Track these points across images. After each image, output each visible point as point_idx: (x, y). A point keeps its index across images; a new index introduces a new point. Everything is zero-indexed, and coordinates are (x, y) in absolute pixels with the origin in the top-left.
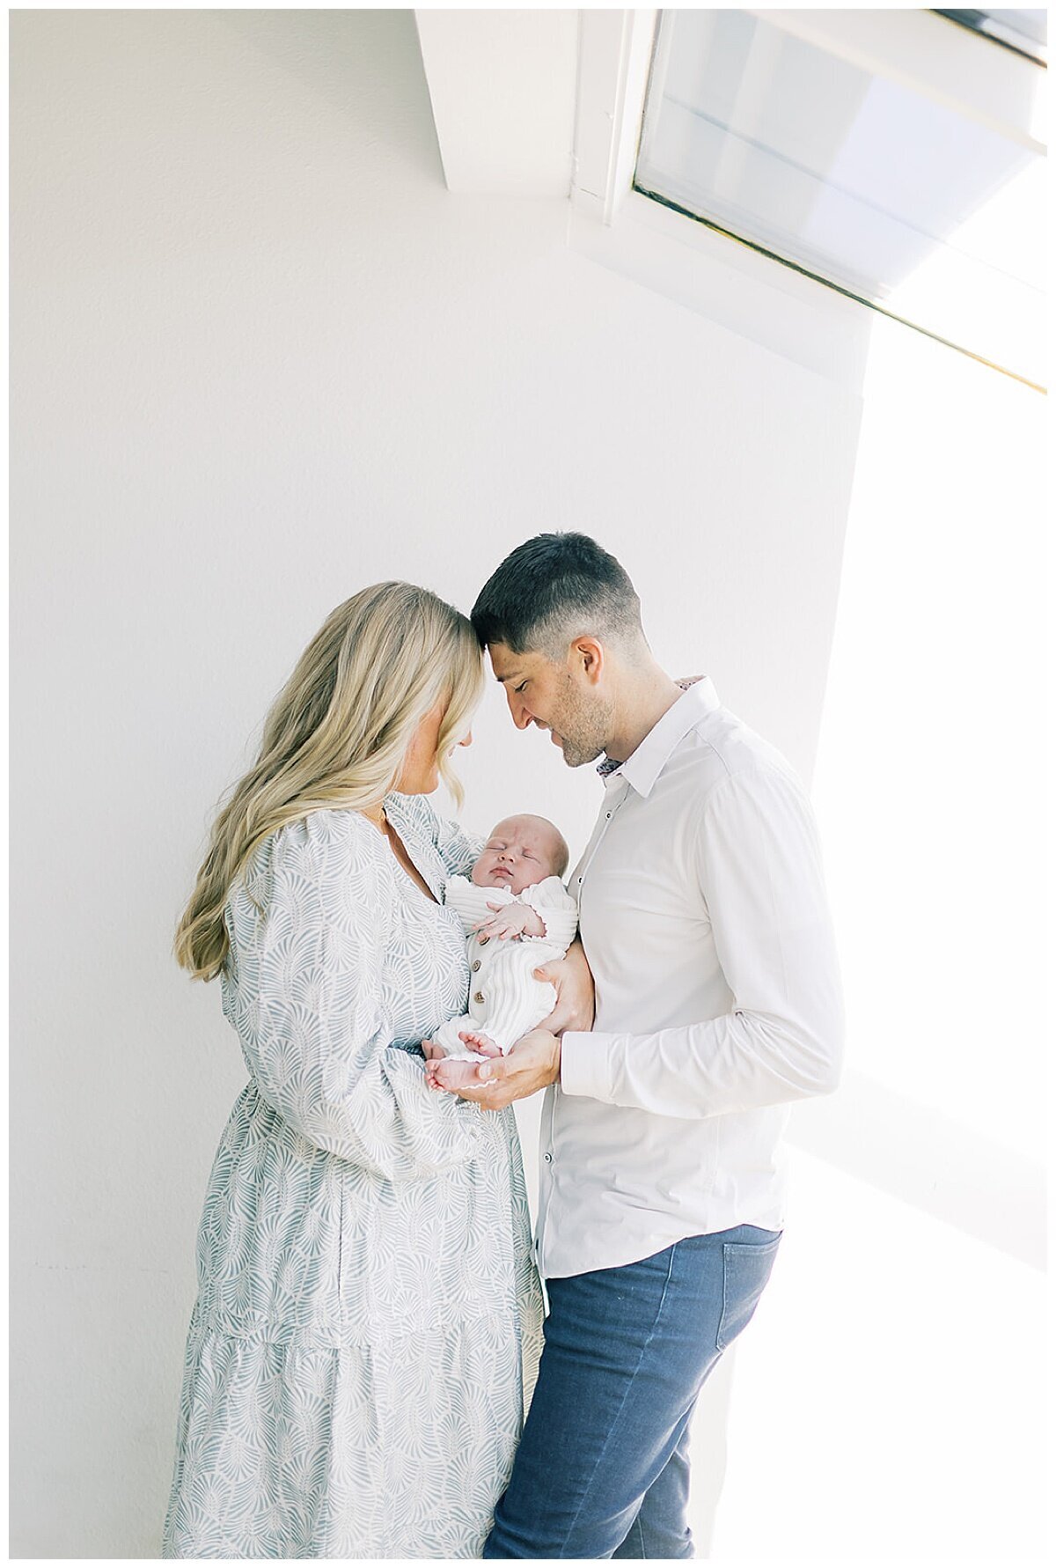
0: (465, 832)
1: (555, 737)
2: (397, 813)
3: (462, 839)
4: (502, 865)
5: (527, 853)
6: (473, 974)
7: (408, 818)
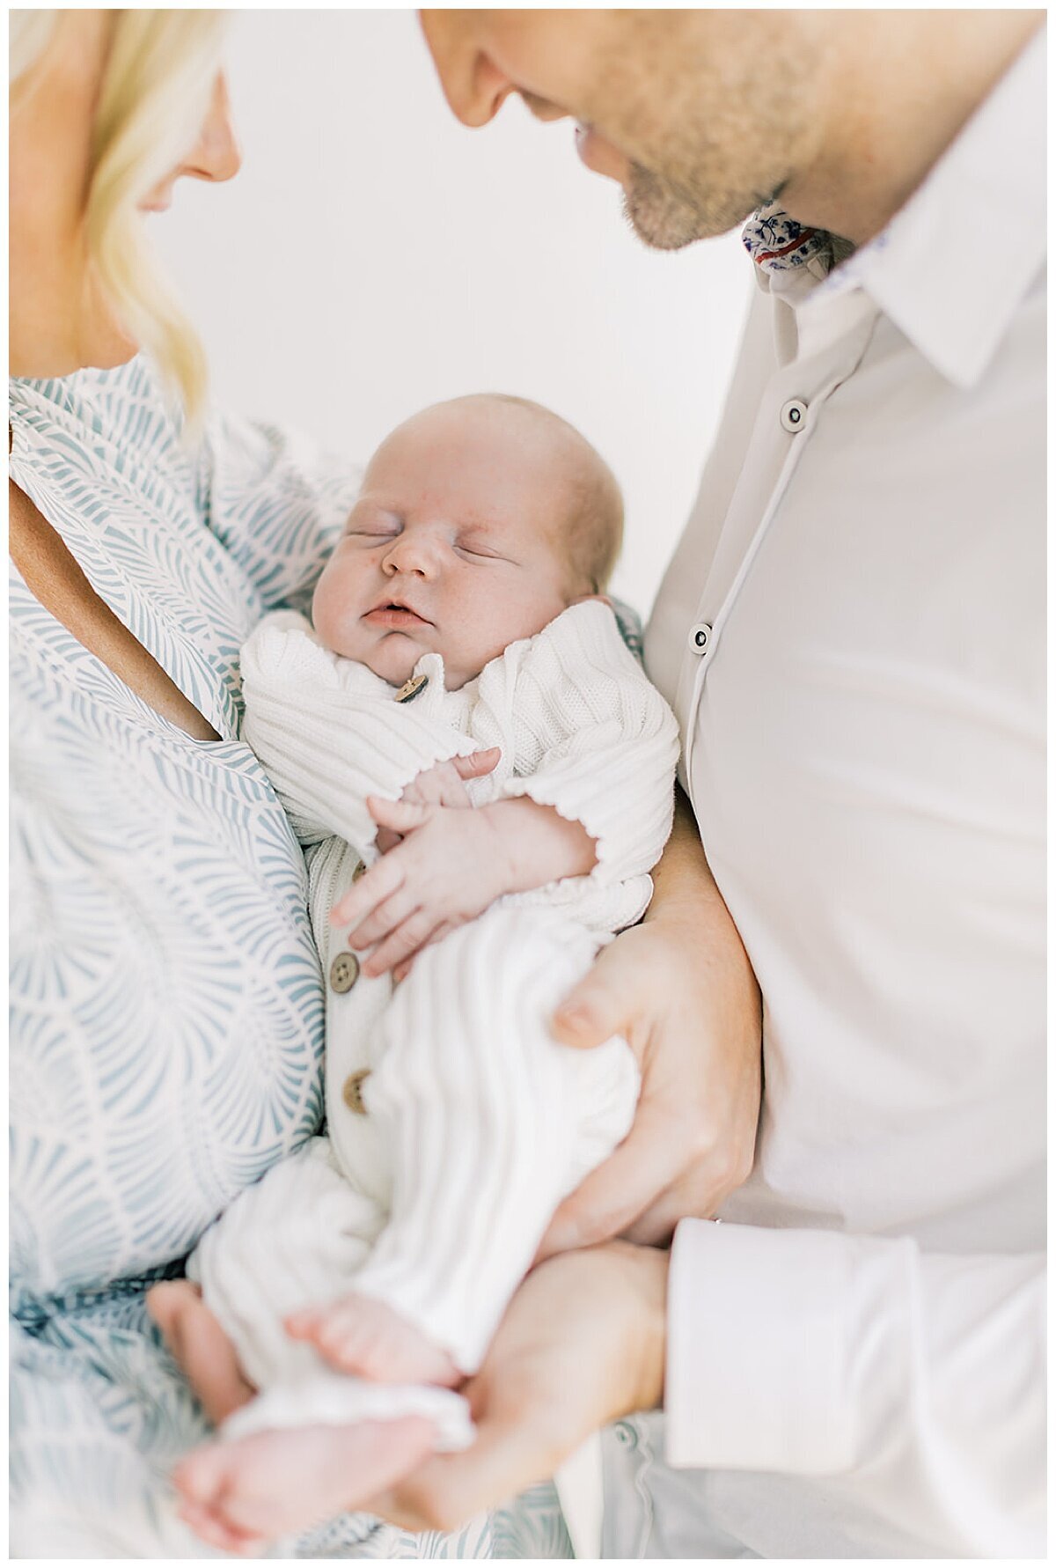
0: (303, 457)
1: (594, 148)
2: (57, 429)
3: (295, 486)
4: (391, 593)
5: (479, 540)
6: (334, 1001)
7: (100, 441)
